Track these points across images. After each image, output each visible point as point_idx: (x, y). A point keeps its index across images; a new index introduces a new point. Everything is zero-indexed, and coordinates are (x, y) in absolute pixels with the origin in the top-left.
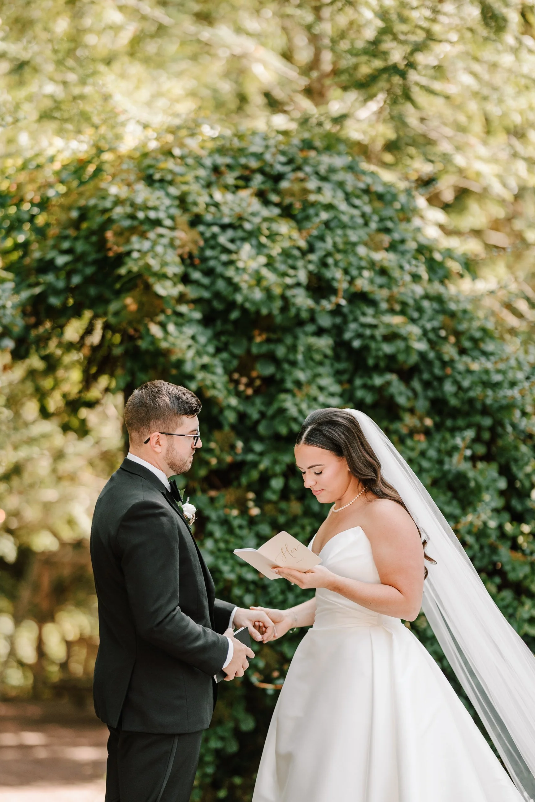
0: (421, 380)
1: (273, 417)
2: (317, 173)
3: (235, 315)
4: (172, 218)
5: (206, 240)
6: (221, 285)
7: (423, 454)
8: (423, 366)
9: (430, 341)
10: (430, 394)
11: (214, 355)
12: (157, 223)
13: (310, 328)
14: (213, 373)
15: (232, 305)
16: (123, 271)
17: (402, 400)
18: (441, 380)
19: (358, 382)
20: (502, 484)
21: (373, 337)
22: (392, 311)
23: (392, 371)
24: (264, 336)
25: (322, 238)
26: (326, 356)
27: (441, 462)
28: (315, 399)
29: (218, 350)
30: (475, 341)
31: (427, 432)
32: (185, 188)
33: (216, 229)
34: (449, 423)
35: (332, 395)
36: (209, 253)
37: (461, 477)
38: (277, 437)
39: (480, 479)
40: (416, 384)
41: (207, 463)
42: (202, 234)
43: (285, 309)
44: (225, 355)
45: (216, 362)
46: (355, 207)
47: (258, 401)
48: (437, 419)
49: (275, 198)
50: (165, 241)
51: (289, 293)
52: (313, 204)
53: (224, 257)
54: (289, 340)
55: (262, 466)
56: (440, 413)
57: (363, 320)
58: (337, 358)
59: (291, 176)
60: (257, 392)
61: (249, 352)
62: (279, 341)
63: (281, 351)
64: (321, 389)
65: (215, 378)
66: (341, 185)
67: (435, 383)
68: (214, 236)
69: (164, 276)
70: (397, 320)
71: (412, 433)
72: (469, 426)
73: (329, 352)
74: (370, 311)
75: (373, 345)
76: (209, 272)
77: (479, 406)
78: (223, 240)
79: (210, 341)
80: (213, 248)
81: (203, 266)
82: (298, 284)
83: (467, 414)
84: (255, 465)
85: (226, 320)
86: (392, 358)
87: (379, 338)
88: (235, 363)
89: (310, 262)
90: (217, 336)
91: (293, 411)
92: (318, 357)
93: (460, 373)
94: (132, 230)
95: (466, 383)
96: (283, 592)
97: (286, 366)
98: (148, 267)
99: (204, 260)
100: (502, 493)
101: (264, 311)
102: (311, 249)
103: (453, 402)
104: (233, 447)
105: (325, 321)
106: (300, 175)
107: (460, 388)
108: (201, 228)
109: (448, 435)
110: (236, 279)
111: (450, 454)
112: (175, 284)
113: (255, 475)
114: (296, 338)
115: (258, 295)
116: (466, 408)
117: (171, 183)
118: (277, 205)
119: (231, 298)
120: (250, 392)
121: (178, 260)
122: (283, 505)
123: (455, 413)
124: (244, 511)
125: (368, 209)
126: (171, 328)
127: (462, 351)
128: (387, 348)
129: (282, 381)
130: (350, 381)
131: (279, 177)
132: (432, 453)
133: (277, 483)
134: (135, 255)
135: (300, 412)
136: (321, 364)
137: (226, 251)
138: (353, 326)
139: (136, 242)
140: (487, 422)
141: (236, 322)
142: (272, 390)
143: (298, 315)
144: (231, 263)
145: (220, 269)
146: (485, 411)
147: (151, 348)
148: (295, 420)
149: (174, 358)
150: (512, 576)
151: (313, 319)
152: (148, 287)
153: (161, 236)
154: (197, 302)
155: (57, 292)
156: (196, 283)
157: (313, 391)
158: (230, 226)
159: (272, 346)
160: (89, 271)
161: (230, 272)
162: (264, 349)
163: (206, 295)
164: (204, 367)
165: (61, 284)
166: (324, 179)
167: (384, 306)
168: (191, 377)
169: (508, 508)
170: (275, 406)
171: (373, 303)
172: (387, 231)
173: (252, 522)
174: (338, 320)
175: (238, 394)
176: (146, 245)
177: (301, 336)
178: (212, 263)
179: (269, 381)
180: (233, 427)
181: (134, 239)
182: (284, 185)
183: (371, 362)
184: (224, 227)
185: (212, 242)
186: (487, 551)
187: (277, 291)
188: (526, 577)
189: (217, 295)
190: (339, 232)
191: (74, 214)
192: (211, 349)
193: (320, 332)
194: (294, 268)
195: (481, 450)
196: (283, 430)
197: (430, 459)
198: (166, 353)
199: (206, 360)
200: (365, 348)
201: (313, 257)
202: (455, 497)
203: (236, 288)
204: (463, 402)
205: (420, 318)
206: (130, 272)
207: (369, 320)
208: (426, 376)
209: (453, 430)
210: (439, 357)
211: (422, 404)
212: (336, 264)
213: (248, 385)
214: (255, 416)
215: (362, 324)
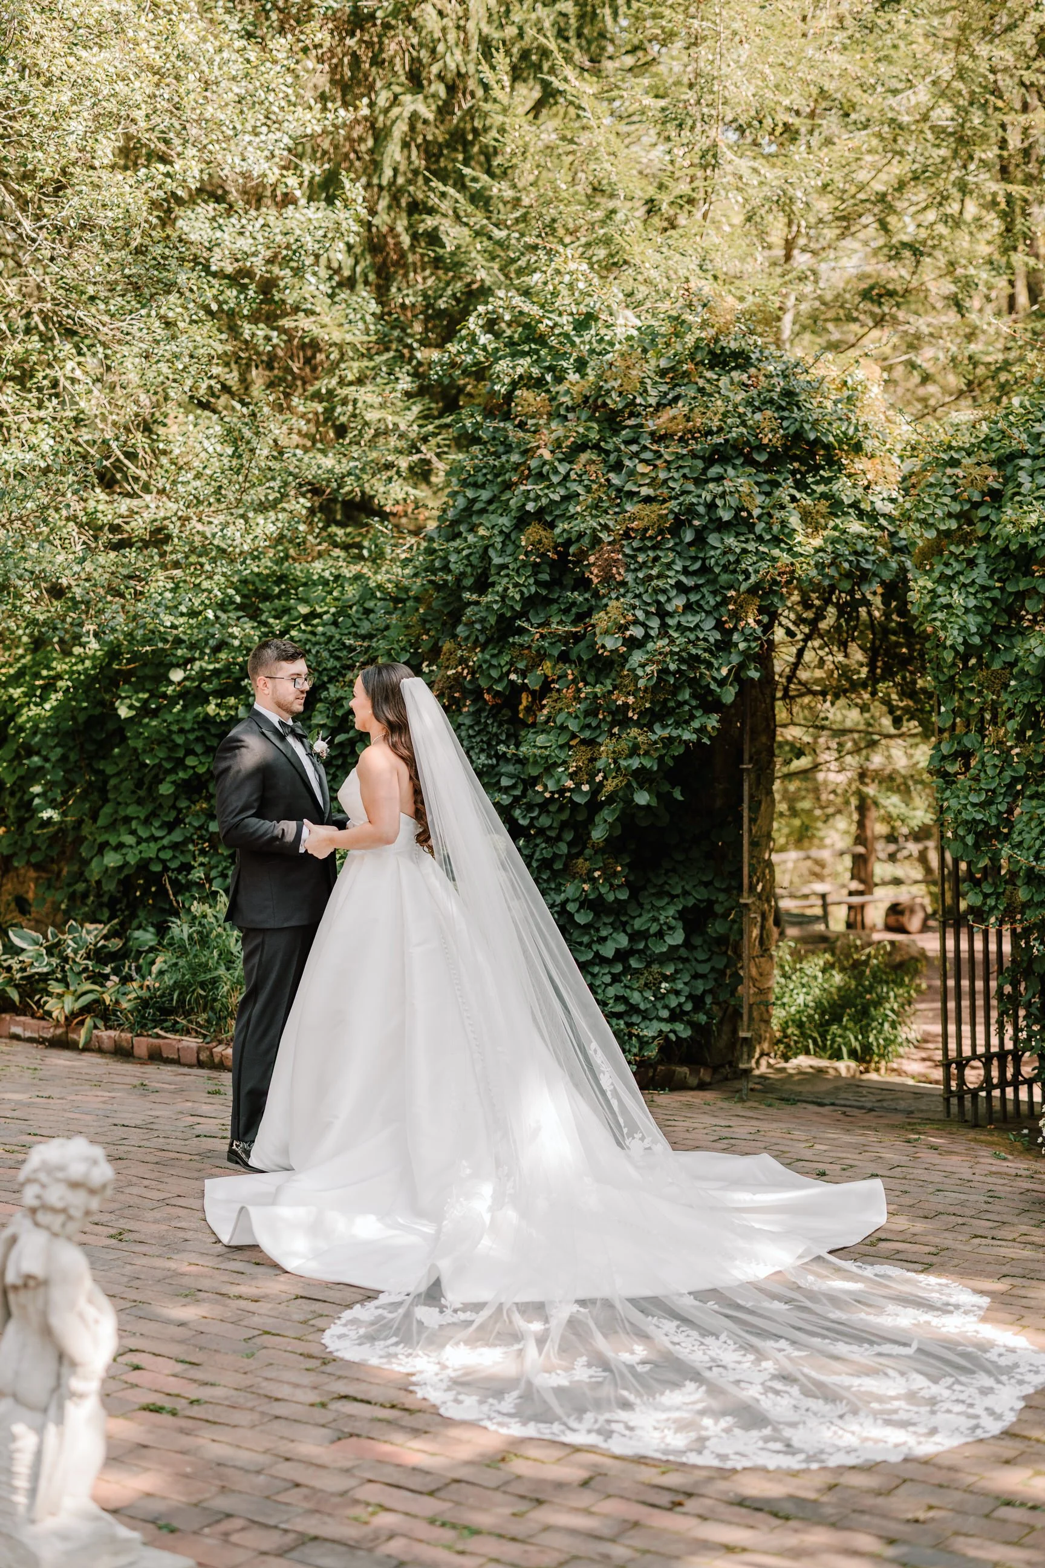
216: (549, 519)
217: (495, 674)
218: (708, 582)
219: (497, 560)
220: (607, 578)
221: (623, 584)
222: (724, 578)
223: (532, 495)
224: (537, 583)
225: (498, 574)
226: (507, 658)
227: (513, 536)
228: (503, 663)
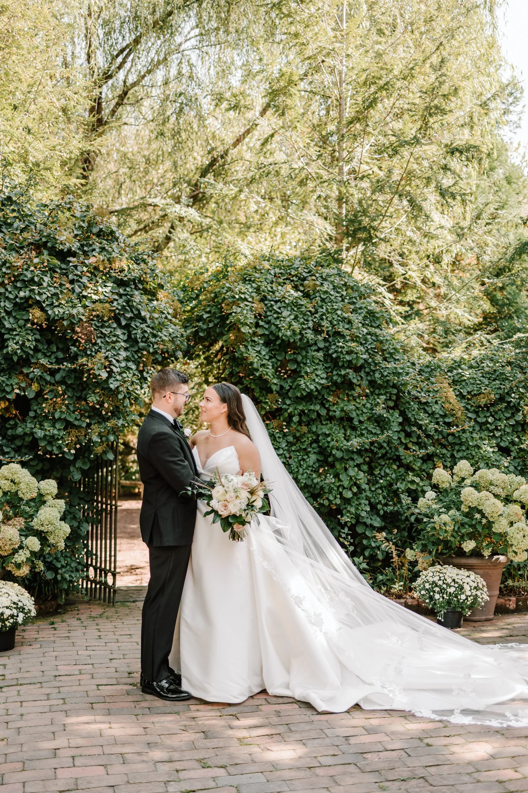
0: (365, 372)
1: (295, 389)
2: (322, 277)
3: (278, 342)
4: (253, 298)
5: (268, 308)
6: (273, 327)
7: (364, 405)
8: (366, 366)
9: (369, 354)
10: (369, 378)
11: (268, 360)
12: (246, 299)
13: (314, 348)
14: (268, 368)
15: (278, 337)
16: (228, 322)
17: (355, 381)
18: (374, 371)
19: (335, 373)
20: (401, 419)
21: (341, 352)
22: (353, 340)
23: (351, 368)
24: (292, 351)
25: (322, 307)
26: (320, 361)
27: (372, 409)
28: (314, 380)
29: (271, 358)
30: (391, 354)
31: (367, 396)
32: (259, 284)
33: (272, 303)
34: (377, 392)
35: (322, 378)
36: (269, 313)
37: (381, 416)
38: (297, 397)
39: (390, 417)
40: (363, 374)
41: (265, 408)
42: (266, 305)
43: (301, 340)
44: (273, 360)
45: (270, 363)
46: (338, 292)
47: (289, 381)
48: (371, 390)
49: (302, 288)
50: (248, 308)
51: (304, 332)
52: (318, 291)
53: (275, 316)
54: (304, 353)
55: (289, 411)
56: (373, 387)
57: (337, 344)
58: (326, 361)
59: (310, 278)
60: (289, 376)
61: (285, 358)
62: (299, 353)
63: (299, 358)
64: (317, 375)
65: (268, 370)
66: (332, 282)
67: (371, 374)
68: (272, 306)
69: (246, 324)
70: (353, 344)
71: (360, 396)
72: (385, 394)
73: (322, 359)
74: (342, 340)
75: (342, 356)
76: (269, 322)
77: (391, 384)
78: (275, 307)
79: (267, 353)
80: (271, 311)
81: (266, 319)
82: (309, 328)
83: (386, 387)
84: (286, 410)
85: (275, 345)
86: (350, 362)
87: (345, 353)
88: (279, 363)
89: (315, 317)
90: (270, 351)
91: (303, 386)
92: (317, 361)
93: (383, 368)
94: (234, 303)
95: (385, 374)
96: (297, 467)
97: (302, 365)
98: (239, 320)
99: (266, 316)
100: (400, 424)
101: (292, 340)
102: (316, 312)
103: (379, 382)
104: (277, 401)
105: (321, 345)
106: (314, 278)
107: (383, 375)
108: (266, 302)
109: (376, 397)
110: (280, 326)
111: (376, 405)
112: (250, 328)
113: (286, 415)
114: (307, 352)
115: (289, 333)
116: (385, 384)
117: (254, 282)
118: (301, 291)
119: (277, 334)
120: (286, 376)
121: (253, 316)
122: (299, 428)
123: (380, 387)
124: (281, 431)
125: (344, 293)
126: (249, 347)
127: (385, 359)
128: (348, 358)
129: (300, 372)
130: (332, 372)
131: (304, 279)
132: (368, 405)
133: (296, 419)
134: (233, 314)
135: (307, 386)
136: (318, 364)
137: (276, 312)
138: (333, 347)
139: (235, 309)
140: (395, 391)
141: (280, 345)
142: (296, 376)
143: (308, 341)
144: (278, 318)
145: (273, 321)
146: (394, 386)
147: (240, 356)
148: (304, 390)
149: (249, 361)
150: (404, 461)
151: (316, 344)
152: (239, 330)
153: (247, 306)
154: (263, 335)
155: (203, 330)
156: (262, 326)
157: (314, 376)
158: (279, 301)
159: (295, 356)
160: (216, 322)
161: (278, 322)
162: (292, 357)
163: (267, 333)
164: (263, 365)
165: (205, 327)
166: (325, 280)
167: (348, 338)
168: (257, 370)
169: (403, 430)
170: (295, 384)
171: (343, 336)
172: (354, 303)
173: (285, 435)
174: (327, 344)
175: (279, 377)
176: (239, 310)
177: (310, 351)
178: (269, 318)
179: (294, 371)
180: (277, 392)
181: (234, 307)
182: (306, 282)
183: (340, 364)
184: (276, 302)
185: (271, 309)
186: (393, 450)
187: (298, 331)
188: (410, 462)
189: (271, 333)
190: (329, 304)
191: (213, 295)
192: (267, 357)
193: (318, 350)
194: (308, 321)
195: (391, 404)
196: (299, 395)
197: (367, 408)
198: (246, 359)
199: (264, 362)
200: (338, 357)
201: (317, 316)
202: (379, 426)
203: (280, 330)
204: (384, 382)
205: (366, 343)
206: (231, 322)
207: (341, 344)
208: (367, 370)
209: (379, 395)
210: (374, 362)
211: (365, 383)
212: (327, 318)
213: (285, 374)
214: (287, 388)
215: (337, 346)
216: (44, 305)
217: (8, 389)
218: (132, 346)
219: (8, 325)
220: (89, 341)
221: (95, 344)
222: (141, 345)
223: (36, 292)
224: (36, 340)
225: (9, 333)
226: (16, 381)
227: (14, 314)
228: (14, 383)
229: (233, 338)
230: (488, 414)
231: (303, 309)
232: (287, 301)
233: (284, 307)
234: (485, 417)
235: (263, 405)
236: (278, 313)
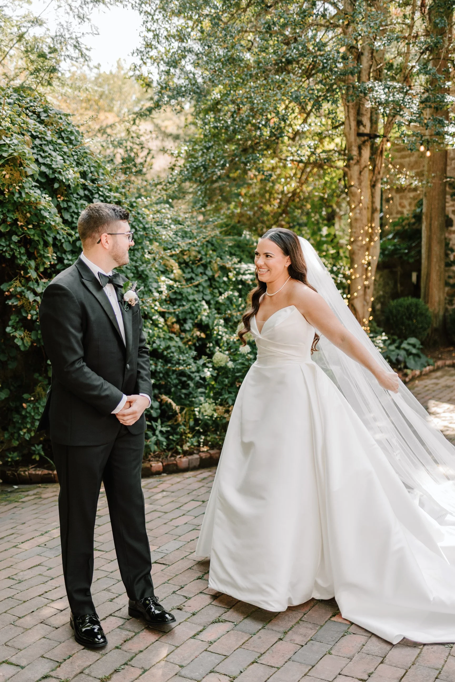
6: (43, 169)
15: (55, 180)
24: (62, 198)
97: (73, 214)
110: (53, 166)
119: (52, 176)
144: (45, 157)
145: (41, 160)
147: (20, 200)
174: (86, 192)
181: (4, 137)
189: (42, 174)
193: (81, 198)
198: (34, 204)
203: (54, 171)
206: (10, 155)
215: (100, 195)
229: (7, 176)
230: (190, 270)
231: (66, 149)
232: (47, 138)
233: (45, 144)
234: (189, 273)
235: (45, 260)
236: (44, 152)
